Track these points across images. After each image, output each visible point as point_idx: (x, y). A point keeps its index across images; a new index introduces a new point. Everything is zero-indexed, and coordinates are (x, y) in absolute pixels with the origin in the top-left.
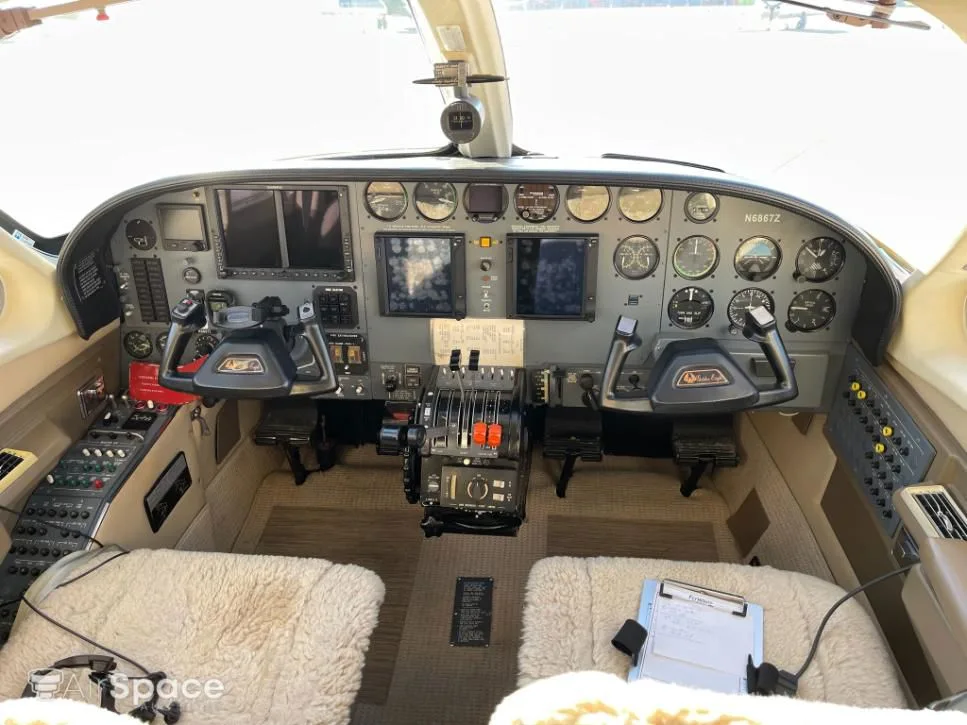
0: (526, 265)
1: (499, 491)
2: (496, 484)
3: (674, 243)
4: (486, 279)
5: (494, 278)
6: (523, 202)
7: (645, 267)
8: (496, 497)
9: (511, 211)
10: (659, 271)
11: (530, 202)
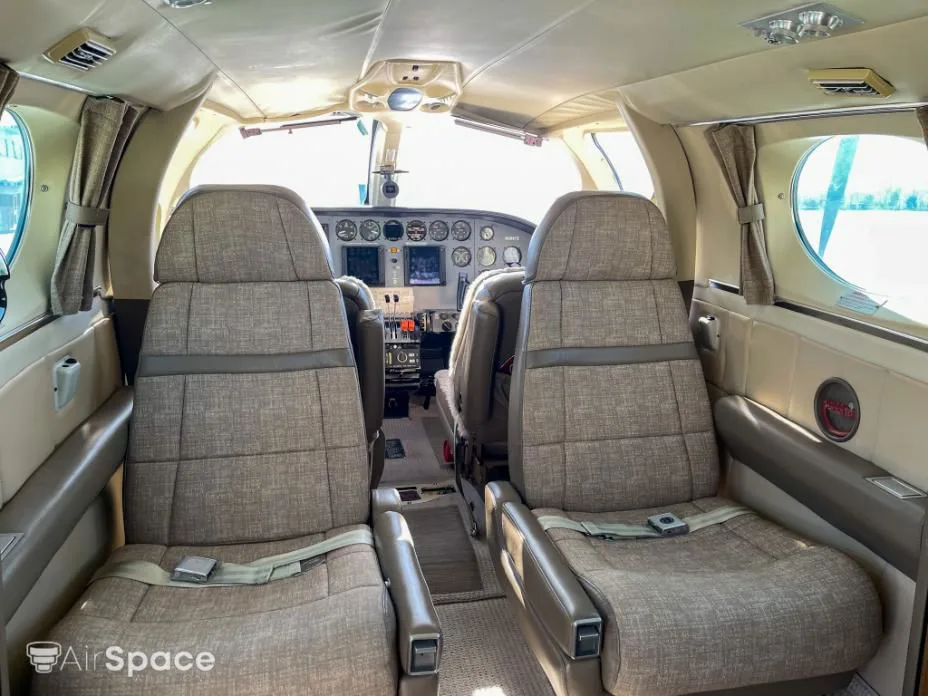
0: (413, 260)
1: (412, 358)
2: (411, 355)
3: (477, 250)
4: (394, 268)
5: (398, 267)
6: (410, 232)
7: (466, 262)
8: (411, 361)
9: (405, 236)
10: (472, 263)
11: (413, 232)
